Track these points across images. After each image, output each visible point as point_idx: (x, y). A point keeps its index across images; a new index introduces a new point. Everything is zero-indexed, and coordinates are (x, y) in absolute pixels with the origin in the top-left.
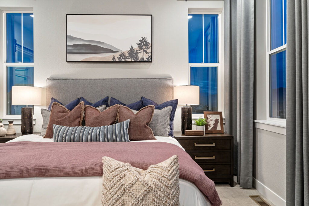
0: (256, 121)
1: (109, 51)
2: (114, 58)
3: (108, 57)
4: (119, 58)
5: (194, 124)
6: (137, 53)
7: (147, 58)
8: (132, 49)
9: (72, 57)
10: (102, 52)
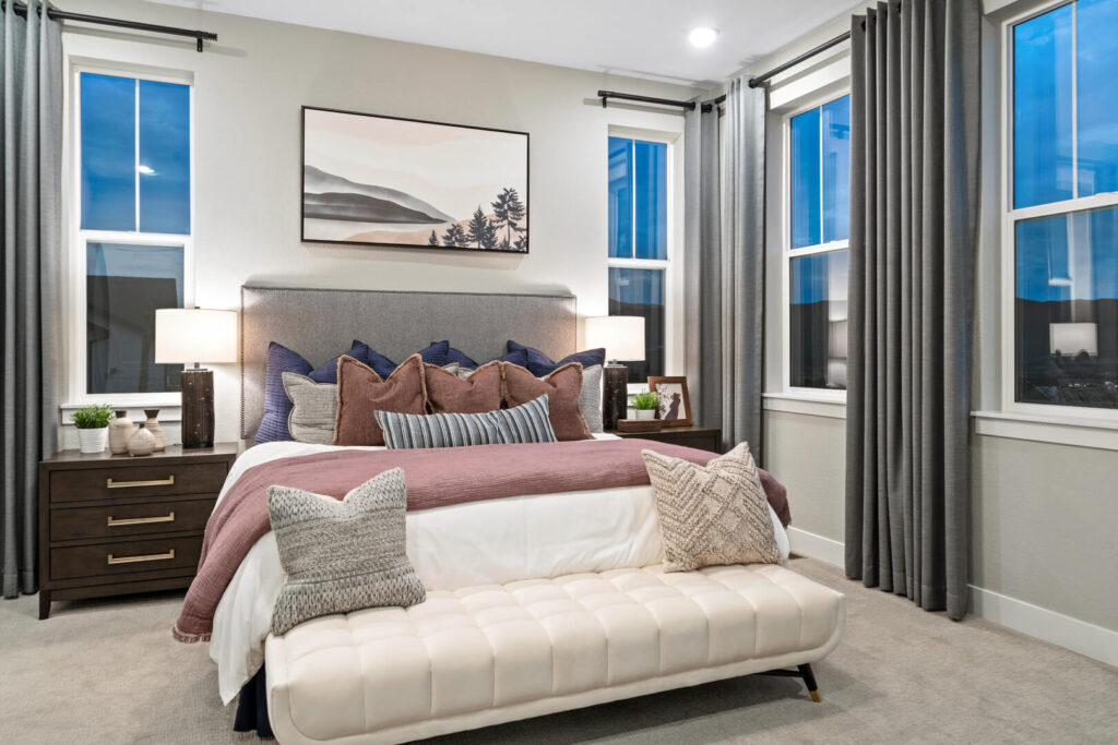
0: (765, 395)
1: (421, 218)
2: (433, 238)
3: (419, 233)
4: (446, 238)
5: (632, 407)
6: (491, 228)
7: (517, 243)
8: (479, 217)
9: (316, 229)
10: (403, 219)
